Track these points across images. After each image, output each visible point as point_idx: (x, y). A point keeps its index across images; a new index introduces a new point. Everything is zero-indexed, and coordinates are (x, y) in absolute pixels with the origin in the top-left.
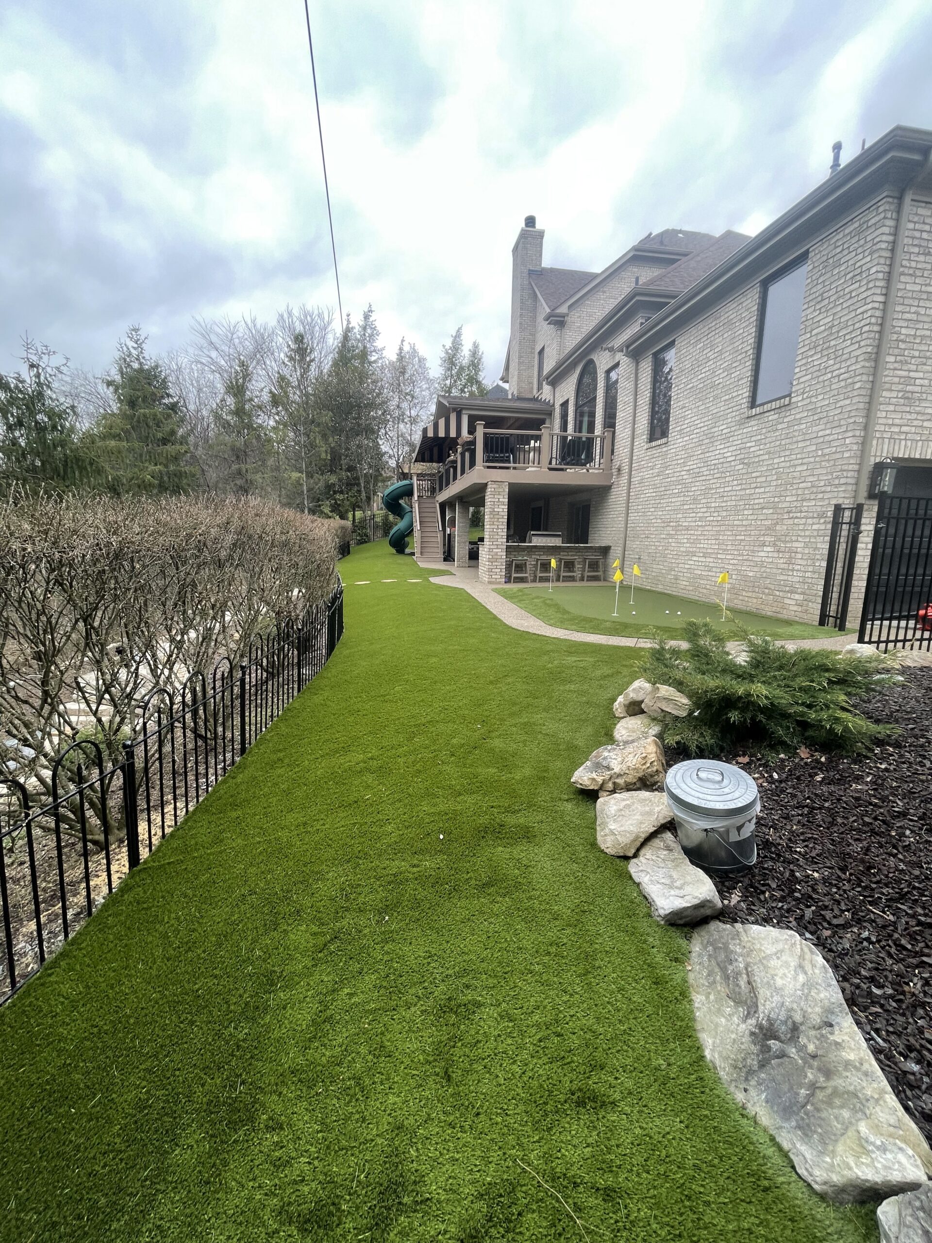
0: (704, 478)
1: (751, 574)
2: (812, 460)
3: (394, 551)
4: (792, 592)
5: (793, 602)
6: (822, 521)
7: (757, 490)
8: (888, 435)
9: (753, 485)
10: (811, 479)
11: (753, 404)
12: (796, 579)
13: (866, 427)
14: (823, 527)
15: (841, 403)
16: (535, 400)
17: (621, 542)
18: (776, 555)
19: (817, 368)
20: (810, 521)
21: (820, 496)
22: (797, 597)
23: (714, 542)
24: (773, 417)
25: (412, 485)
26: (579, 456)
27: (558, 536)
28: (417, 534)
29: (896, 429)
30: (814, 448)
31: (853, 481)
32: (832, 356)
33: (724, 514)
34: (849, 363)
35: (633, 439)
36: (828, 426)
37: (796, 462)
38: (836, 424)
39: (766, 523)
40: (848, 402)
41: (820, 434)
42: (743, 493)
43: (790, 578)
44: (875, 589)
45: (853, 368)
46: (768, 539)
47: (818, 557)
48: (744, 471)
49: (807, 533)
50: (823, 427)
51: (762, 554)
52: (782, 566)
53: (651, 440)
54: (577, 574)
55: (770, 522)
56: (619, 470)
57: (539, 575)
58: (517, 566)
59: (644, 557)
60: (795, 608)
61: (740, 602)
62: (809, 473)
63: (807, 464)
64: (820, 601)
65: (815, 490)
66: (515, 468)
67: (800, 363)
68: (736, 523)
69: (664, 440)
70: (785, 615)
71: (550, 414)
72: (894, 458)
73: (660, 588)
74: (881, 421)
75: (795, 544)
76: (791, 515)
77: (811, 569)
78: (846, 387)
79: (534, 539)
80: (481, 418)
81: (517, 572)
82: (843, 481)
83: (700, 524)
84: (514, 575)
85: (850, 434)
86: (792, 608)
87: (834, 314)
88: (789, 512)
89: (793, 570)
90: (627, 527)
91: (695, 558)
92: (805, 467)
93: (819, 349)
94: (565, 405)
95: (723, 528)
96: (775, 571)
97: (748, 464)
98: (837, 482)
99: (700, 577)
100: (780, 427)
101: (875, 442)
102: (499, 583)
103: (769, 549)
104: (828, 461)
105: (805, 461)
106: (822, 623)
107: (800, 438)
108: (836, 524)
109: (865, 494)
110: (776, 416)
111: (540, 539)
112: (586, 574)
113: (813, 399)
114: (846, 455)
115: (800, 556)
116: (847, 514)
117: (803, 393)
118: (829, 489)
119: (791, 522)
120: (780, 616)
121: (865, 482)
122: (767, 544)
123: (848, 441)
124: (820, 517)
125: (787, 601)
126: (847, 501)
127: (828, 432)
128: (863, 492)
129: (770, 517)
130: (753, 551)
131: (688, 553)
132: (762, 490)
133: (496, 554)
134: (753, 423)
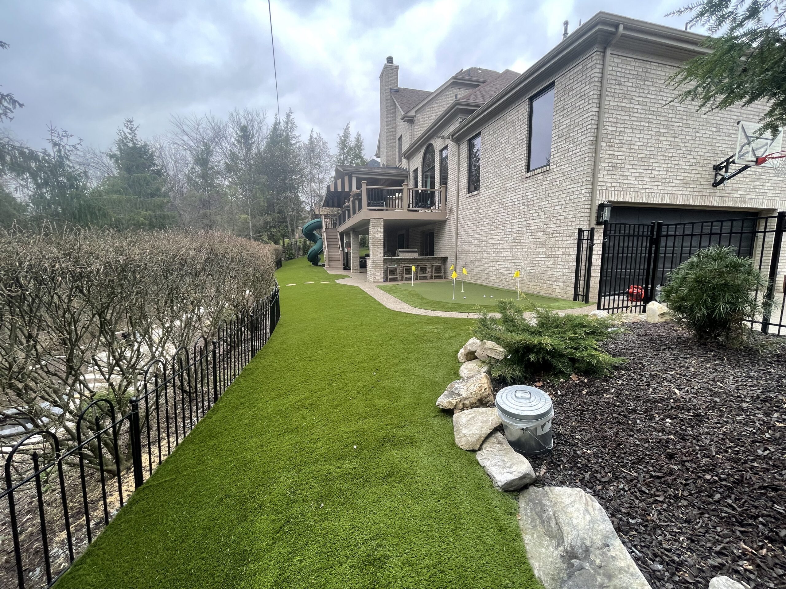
0: (502, 214)
1: (532, 271)
2: (564, 202)
3: (311, 264)
4: (557, 281)
5: (558, 287)
6: (572, 238)
7: (534, 221)
8: (604, 188)
9: (531, 218)
10: (564, 214)
11: (528, 170)
12: (559, 273)
13: (593, 184)
14: (572, 242)
15: (578, 169)
16: (397, 168)
17: (454, 254)
18: (546, 259)
19: (563, 149)
20: (565, 239)
21: (570, 224)
22: (560, 284)
23: (509, 253)
24: (540, 177)
25: (321, 221)
26: (426, 202)
27: (416, 251)
28: (325, 252)
29: (609, 185)
30: (565, 195)
31: (588, 215)
32: (572, 142)
33: (515, 235)
34: (581, 146)
35: (458, 191)
36: (572, 182)
37: (555, 204)
38: (576, 181)
39: (540, 240)
40: (582, 168)
41: (568, 187)
42: (525, 223)
43: (555, 273)
44: (605, 278)
45: (584, 149)
46: (541, 250)
47: (571, 260)
48: (525, 210)
49: (564, 246)
50: (569, 183)
51: (539, 259)
52: (551, 266)
53: (469, 191)
54: (428, 275)
55: (542, 240)
56: (451, 210)
57: (405, 276)
58: (391, 271)
59: (469, 263)
60: (559, 291)
61: (526, 289)
62: (563, 210)
63: (562, 205)
64: (573, 286)
65: (567, 220)
66: (387, 210)
67: (554, 146)
68: (522, 241)
69: (477, 192)
70: (553, 295)
71: (407, 177)
72: (609, 201)
73: (479, 282)
74: (600, 180)
75: (557, 253)
77: (567, 267)
78: (580, 160)
79: (401, 254)
80: (365, 179)
81: (391, 274)
82: (582, 215)
83: (501, 242)
84: (389, 277)
85: (584, 187)
86: (557, 291)
87: (571, 118)
88: (553, 234)
89: (557, 268)
90: (457, 246)
91: (499, 263)
92: (560, 207)
93: (564, 138)
94: (416, 171)
95: (515, 244)
96: (546, 269)
97: (527, 206)
98: (578, 215)
99: (503, 274)
100: (544, 183)
101: (598, 192)
102: (380, 282)
103: (542, 256)
104: (573, 203)
105: (560, 203)
106: (575, 299)
107: (556, 190)
108: (580, 240)
109: (595, 222)
110: (542, 177)
111: (404, 254)
112: (434, 275)
113: (563, 167)
114: (583, 199)
115: (560, 260)
116: (586, 234)
117: (557, 164)
118: (574, 219)
119: (554, 239)
120: (551, 296)
121: (594, 215)
122: (541, 253)
123: (583, 191)
124: (570, 236)
125: (554, 287)
126: (585, 227)
127: (572, 186)
128: (594, 222)
129: (542, 237)
130: (533, 257)
131: (494, 260)
132: (536, 221)
133: (378, 264)
134: (529, 181)
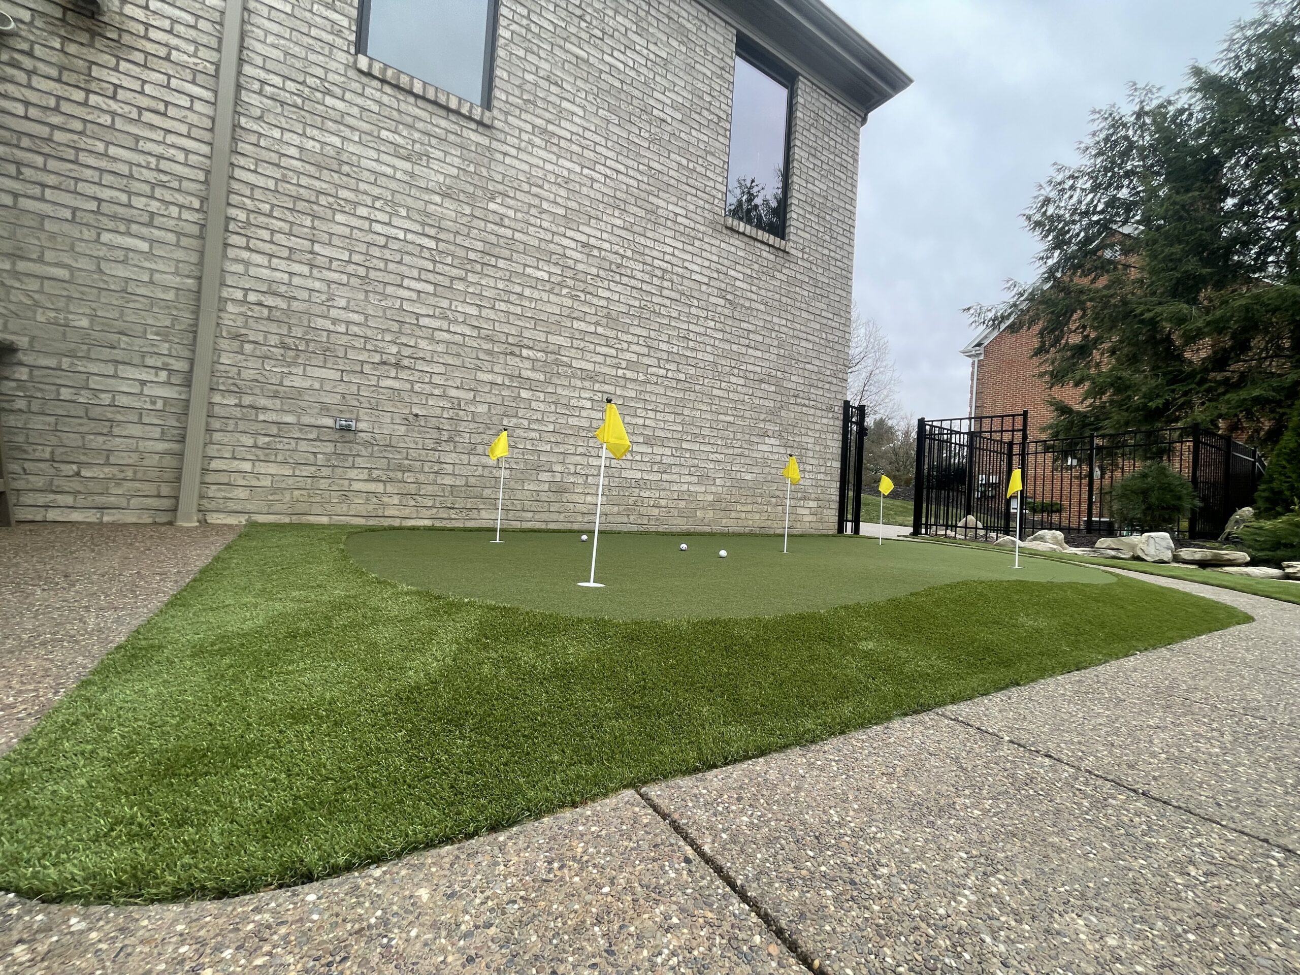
0: (633, 283)
1: (748, 477)
2: (817, 340)
5: (807, 511)
9: (744, 342)
18: (782, 450)
22: (812, 504)
23: (671, 418)
30: (818, 326)
39: (766, 403)
46: (770, 427)
51: (764, 447)
55: (772, 404)
60: (809, 518)
63: (812, 342)
67: (797, 210)
75: (805, 439)
76: (799, 400)
83: (629, 374)
88: (795, 396)
100: (778, 275)
103: (773, 441)
106: (841, 529)
108: (847, 422)
117: (803, 251)
118: (834, 381)
122: (770, 433)
127: (830, 315)
130: (750, 442)
132: (759, 354)
